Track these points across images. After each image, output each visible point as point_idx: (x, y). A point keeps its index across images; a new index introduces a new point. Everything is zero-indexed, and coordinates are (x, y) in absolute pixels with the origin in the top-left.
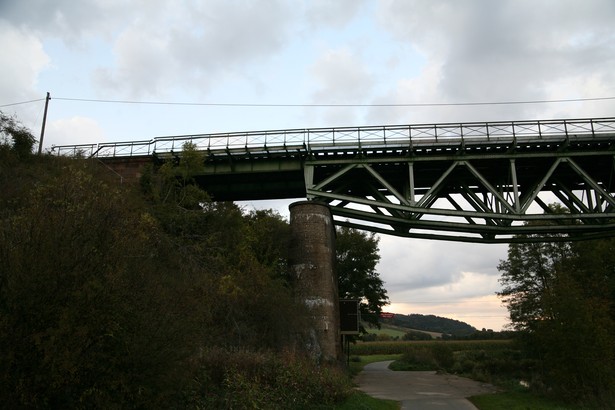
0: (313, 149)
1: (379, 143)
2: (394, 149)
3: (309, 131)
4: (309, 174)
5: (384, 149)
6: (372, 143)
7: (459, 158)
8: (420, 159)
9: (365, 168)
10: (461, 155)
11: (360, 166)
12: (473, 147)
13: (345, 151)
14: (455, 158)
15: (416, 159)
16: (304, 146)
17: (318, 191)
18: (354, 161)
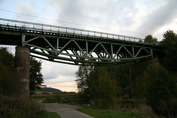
0: (26, 29)
1: (49, 30)
2: (53, 33)
3: (25, 23)
4: (24, 37)
5: (50, 33)
6: (46, 30)
7: (72, 39)
8: (61, 37)
9: (43, 38)
10: (73, 38)
11: (42, 37)
12: (76, 36)
13: (37, 31)
14: (71, 39)
15: (60, 37)
16: (23, 27)
17: (27, 43)
18: (40, 35)
